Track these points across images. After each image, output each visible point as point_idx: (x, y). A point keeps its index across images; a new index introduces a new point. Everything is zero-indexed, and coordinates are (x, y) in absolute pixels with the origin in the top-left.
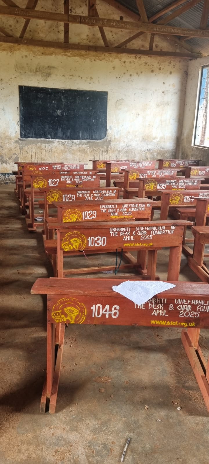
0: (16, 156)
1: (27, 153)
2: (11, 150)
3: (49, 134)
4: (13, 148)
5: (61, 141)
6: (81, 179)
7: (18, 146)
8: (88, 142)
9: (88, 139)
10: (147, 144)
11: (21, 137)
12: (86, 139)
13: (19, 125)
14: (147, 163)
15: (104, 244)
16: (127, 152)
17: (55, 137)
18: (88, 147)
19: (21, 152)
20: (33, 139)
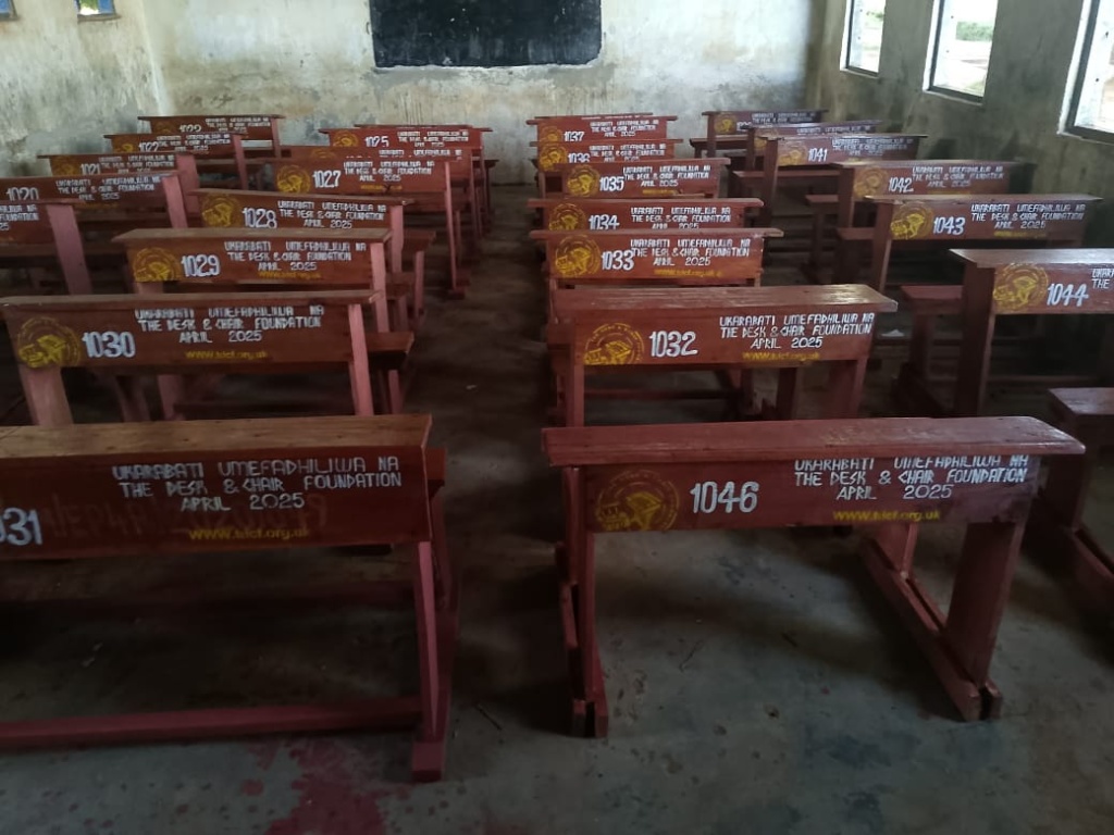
0: (368, 115)
1: (396, 107)
2: (354, 99)
3: (448, 54)
4: (359, 94)
5: (481, 72)
6: (395, 170)
7: (372, 88)
8: (552, 71)
9: (551, 63)
10: (718, 69)
11: (378, 65)
12: (546, 63)
13: (371, 33)
14: (642, 122)
15: (129, 351)
16: (661, 95)
17: (464, 59)
18: (553, 86)
19: (379, 104)
20: (407, 68)
